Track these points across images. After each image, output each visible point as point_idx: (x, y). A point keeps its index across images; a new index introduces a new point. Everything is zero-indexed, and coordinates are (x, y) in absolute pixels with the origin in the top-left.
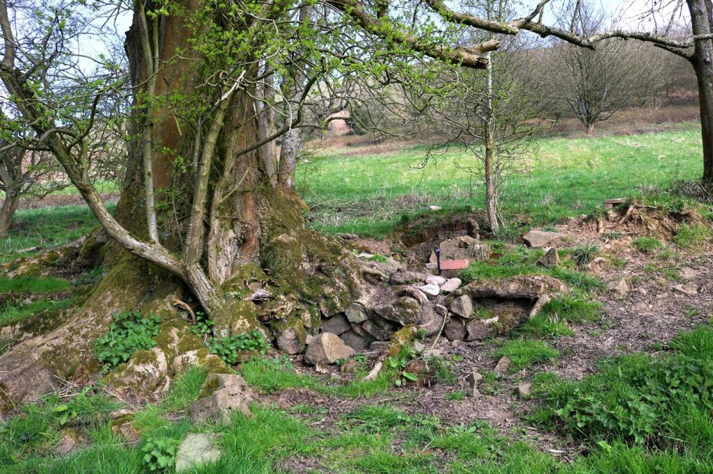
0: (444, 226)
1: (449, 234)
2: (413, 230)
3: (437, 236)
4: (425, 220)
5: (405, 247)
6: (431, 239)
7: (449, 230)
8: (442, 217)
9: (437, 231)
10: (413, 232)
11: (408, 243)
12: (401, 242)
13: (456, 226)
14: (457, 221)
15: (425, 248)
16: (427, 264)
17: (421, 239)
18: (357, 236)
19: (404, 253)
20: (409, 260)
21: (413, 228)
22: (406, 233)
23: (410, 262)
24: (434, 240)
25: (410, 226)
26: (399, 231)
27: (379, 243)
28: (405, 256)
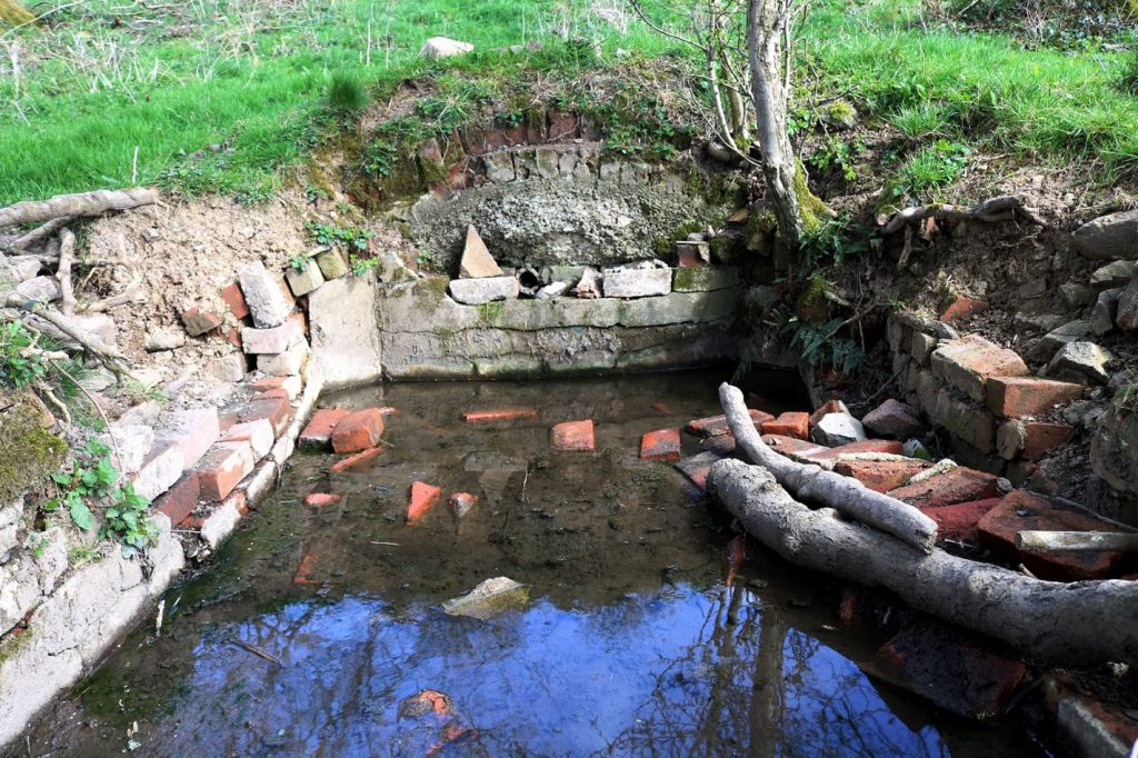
0: (503, 124)
1: (531, 156)
2: (380, 143)
3: (482, 167)
4: (423, 100)
5: (358, 212)
6: (460, 179)
7: (524, 138)
8: (487, 85)
9: (478, 143)
10: (383, 152)
11: (369, 195)
12: (340, 197)
13: (549, 123)
14: (554, 104)
15: (437, 216)
16: (454, 284)
17: (417, 178)
18: (154, 193)
19: (361, 245)
20: (380, 270)
21: (380, 134)
22: (354, 153)
23: (387, 277)
24: (470, 182)
25: (368, 125)
26: (326, 148)
27: (255, 215)
28: (366, 255)
